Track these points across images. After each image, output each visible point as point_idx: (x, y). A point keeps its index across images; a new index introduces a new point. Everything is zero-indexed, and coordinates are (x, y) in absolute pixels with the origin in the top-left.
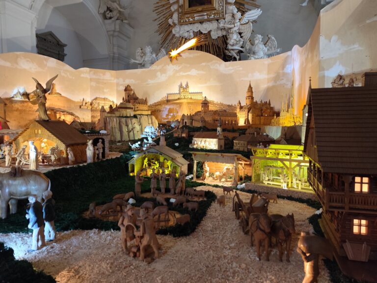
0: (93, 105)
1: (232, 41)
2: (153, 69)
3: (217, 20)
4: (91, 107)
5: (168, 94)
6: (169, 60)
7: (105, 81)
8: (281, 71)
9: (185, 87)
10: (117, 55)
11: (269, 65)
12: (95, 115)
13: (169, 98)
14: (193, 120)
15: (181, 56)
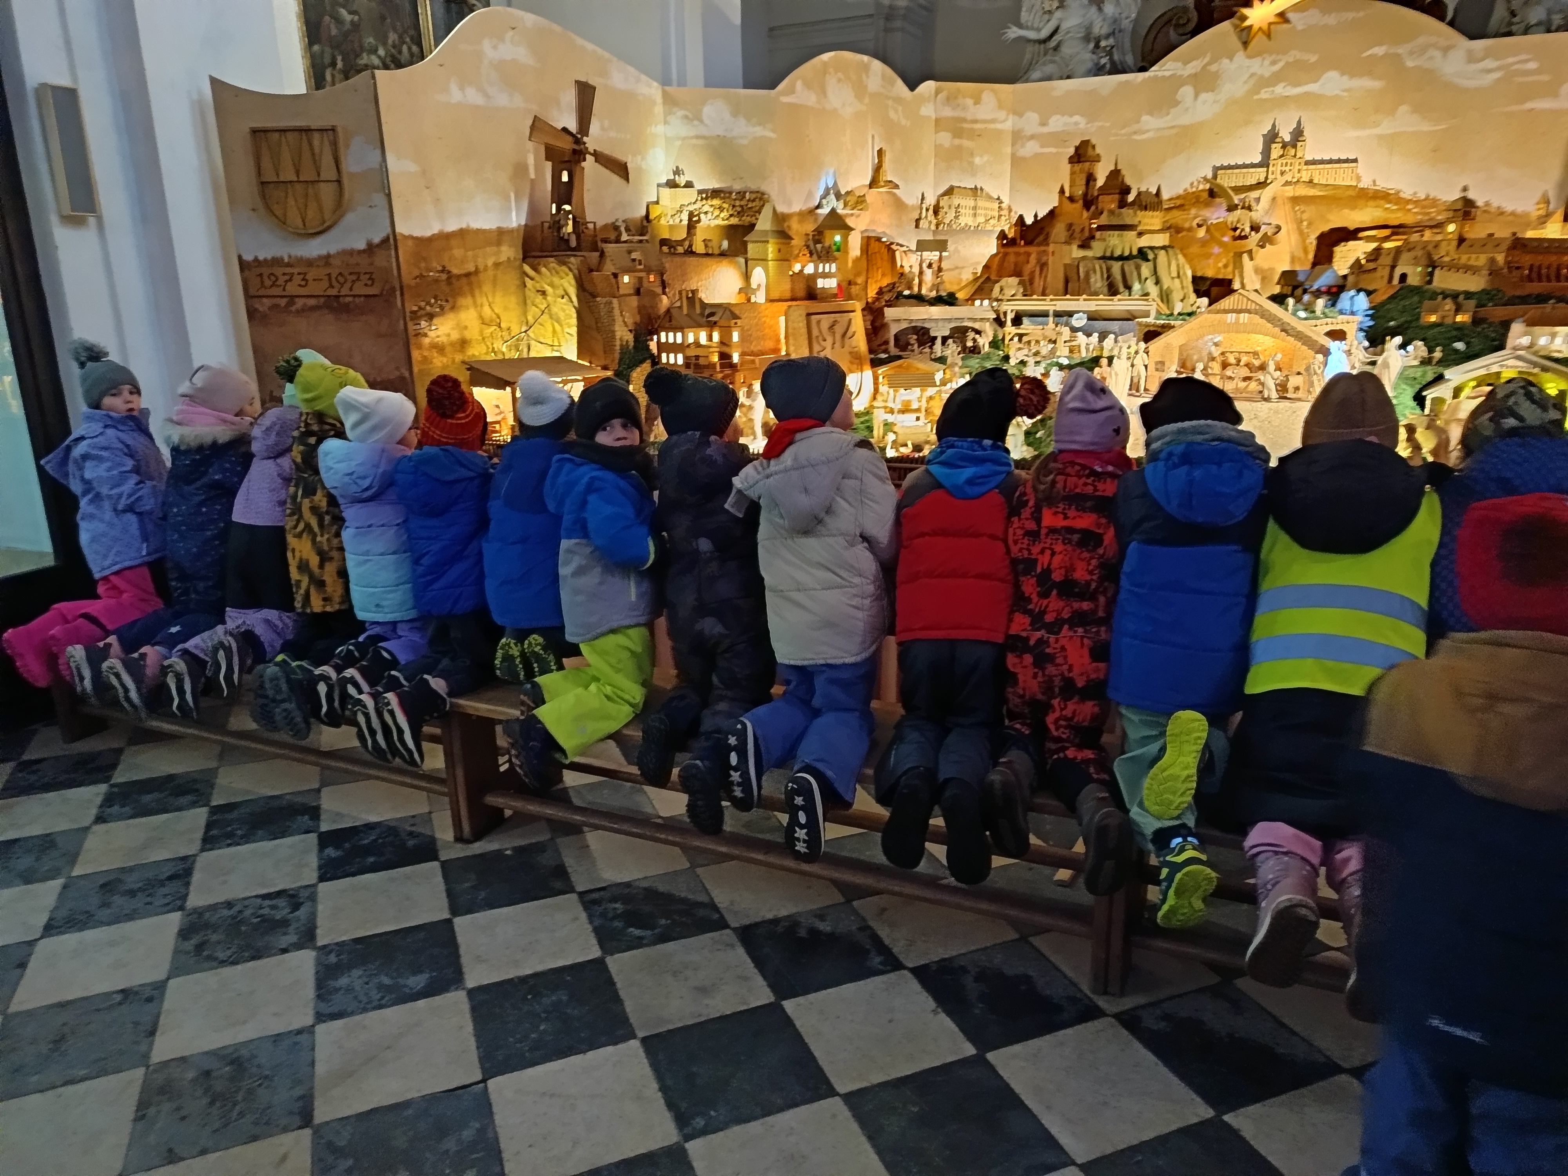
4: (935, 222)
5: (1216, 169)
6: (1234, 41)
7: (980, 126)
9: (1287, 138)
13: (1223, 182)
15: (1287, 21)
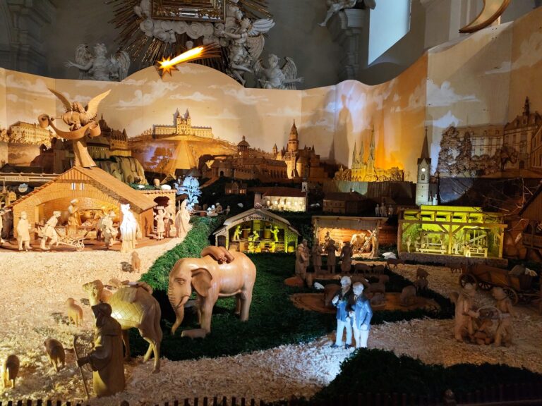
0: (12, 136)
1: (238, 57)
2: (129, 84)
3: (213, 23)
4: (8, 139)
5: (155, 127)
6: (156, 74)
7: (36, 95)
8: (321, 110)
9: (183, 117)
10: (27, 49)
11: (303, 99)
12: (16, 153)
13: (158, 132)
14: (234, 169)
15: (177, 69)
